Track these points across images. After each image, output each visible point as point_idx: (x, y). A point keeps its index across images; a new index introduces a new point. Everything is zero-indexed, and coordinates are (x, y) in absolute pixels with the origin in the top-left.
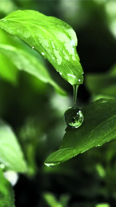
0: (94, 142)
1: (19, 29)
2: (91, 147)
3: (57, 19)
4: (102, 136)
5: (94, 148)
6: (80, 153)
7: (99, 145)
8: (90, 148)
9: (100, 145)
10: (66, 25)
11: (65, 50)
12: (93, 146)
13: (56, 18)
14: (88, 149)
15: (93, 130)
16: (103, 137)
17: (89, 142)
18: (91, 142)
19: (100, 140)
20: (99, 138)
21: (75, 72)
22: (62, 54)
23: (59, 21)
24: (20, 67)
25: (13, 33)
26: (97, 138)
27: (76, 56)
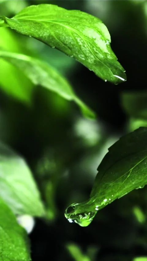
0: (133, 183)
1: (34, 28)
2: (131, 190)
3: (81, 12)
4: (143, 175)
5: (135, 191)
6: (116, 198)
7: (140, 187)
8: (129, 192)
9: (142, 186)
10: (94, 19)
11: (97, 47)
12: (133, 189)
13: (79, 11)
14: (127, 193)
15: (132, 167)
16: (145, 177)
17: (128, 183)
18: (130, 184)
19: (142, 180)
20: (140, 178)
21: (114, 70)
22: (93, 52)
23: (83, 14)
24: (35, 82)
25: (26, 33)
26: (138, 179)
27: (111, 55)
